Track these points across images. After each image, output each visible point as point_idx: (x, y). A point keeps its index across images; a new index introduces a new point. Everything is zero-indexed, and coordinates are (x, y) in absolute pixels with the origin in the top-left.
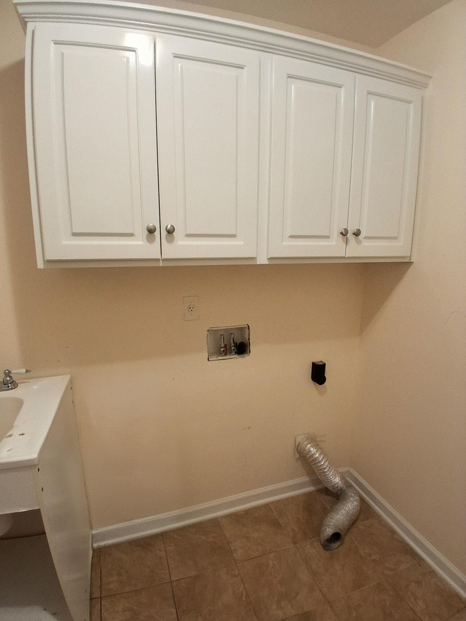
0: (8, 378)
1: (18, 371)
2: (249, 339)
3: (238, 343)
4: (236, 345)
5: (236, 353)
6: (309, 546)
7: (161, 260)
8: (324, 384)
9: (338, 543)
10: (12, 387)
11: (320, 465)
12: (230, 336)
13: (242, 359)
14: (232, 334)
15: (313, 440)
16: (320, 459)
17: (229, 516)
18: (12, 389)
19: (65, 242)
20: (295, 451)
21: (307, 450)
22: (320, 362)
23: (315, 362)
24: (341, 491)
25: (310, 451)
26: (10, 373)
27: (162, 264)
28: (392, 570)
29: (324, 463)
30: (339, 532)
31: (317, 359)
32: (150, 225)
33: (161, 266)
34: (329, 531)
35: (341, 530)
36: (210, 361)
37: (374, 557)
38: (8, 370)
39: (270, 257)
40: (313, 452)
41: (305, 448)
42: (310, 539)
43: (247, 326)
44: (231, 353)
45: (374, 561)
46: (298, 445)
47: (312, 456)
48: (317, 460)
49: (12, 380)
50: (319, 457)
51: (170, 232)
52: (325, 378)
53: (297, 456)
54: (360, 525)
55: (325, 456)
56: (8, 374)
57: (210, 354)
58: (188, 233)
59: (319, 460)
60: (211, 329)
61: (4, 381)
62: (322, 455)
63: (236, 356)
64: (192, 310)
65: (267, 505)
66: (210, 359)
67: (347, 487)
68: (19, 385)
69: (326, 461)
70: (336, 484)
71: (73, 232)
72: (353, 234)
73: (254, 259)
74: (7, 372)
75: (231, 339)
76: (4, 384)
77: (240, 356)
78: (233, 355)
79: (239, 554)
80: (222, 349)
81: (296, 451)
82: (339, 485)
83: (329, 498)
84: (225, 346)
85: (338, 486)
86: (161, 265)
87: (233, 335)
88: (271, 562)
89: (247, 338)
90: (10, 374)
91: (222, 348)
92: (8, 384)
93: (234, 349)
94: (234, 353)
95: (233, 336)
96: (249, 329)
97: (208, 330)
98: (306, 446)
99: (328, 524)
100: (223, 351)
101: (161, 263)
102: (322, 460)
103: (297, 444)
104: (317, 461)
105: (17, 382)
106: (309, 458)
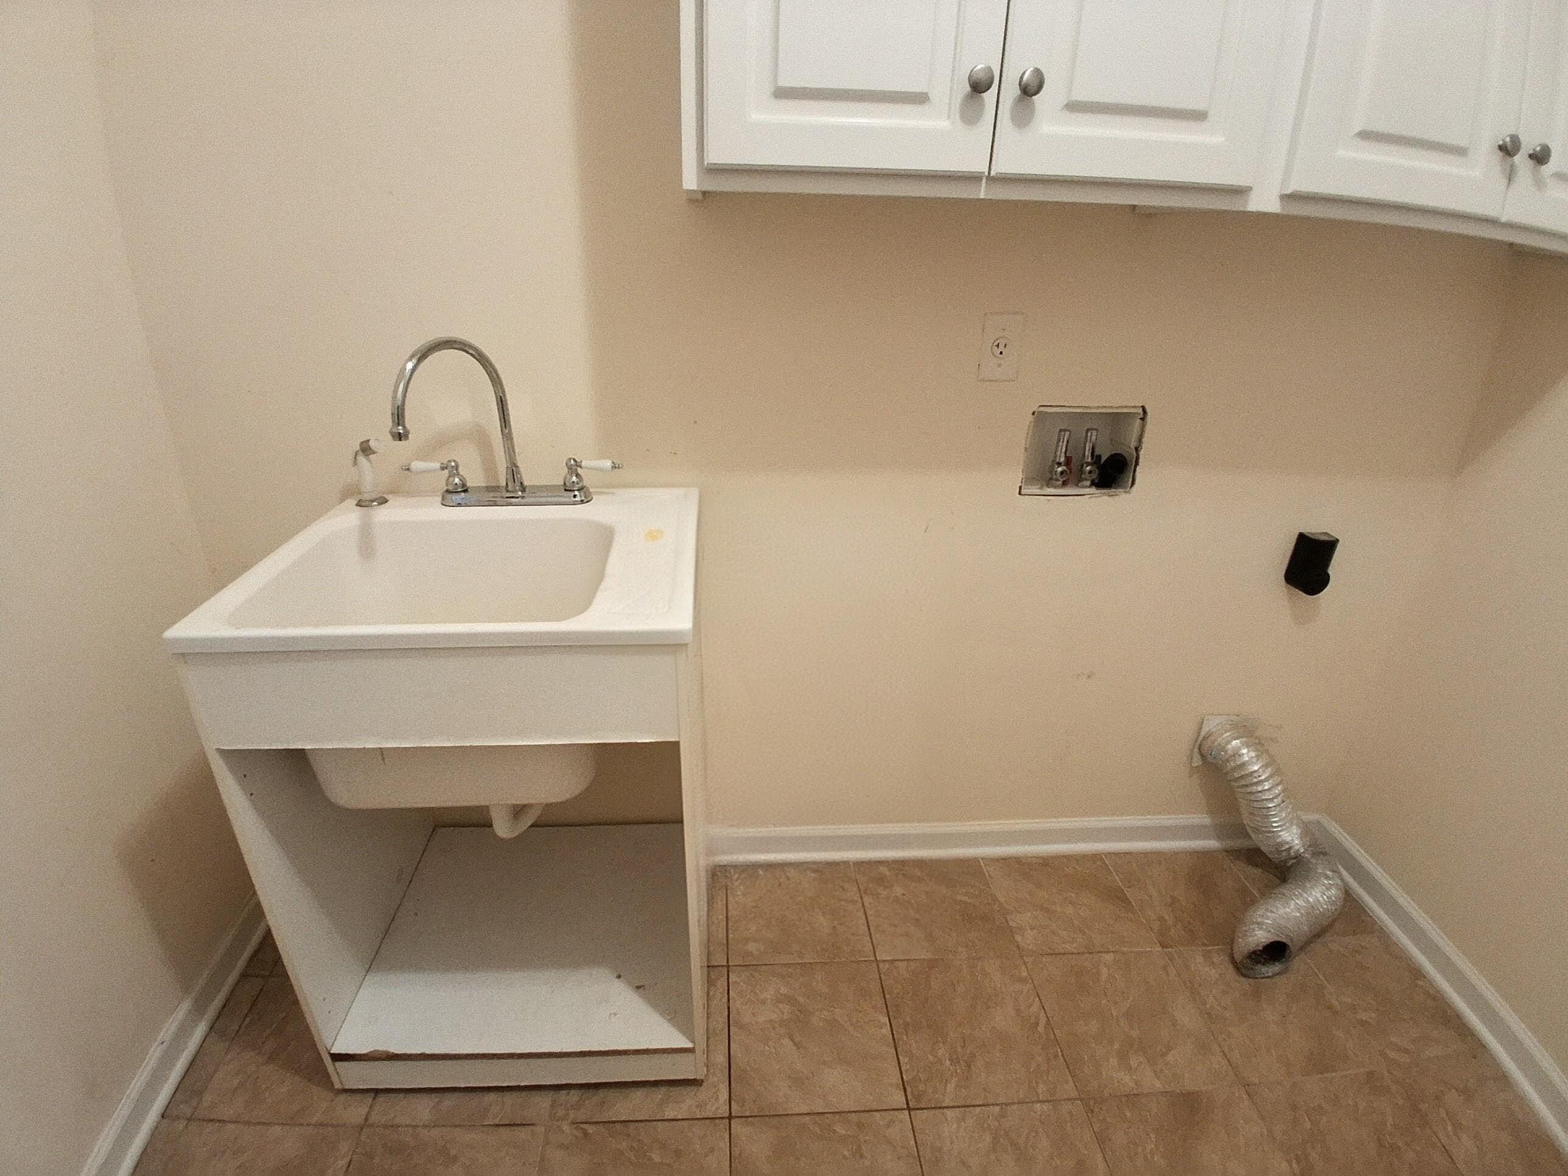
0: (574, 479)
1: (595, 464)
2: (1137, 449)
3: (1104, 459)
4: (1096, 459)
5: (1093, 484)
6: (1200, 959)
7: (984, 181)
8: (1316, 596)
9: (1277, 967)
10: (583, 498)
11: (1260, 788)
12: (1087, 435)
13: (1111, 499)
14: (1093, 429)
15: (1246, 730)
16: (1263, 778)
17: (1004, 860)
18: (582, 502)
19: (755, 116)
20: (1192, 751)
21: (1229, 752)
22: (1321, 533)
23: (1308, 533)
24: (1295, 861)
25: (1236, 754)
26: (580, 467)
27: (985, 195)
28: (1406, 1051)
29: (1268, 788)
30: (1284, 940)
31: (1317, 526)
32: (979, 67)
33: (982, 199)
34: (1259, 936)
35: (1291, 940)
36: (1022, 495)
37: (1363, 1016)
38: (574, 460)
39: (1289, 192)
40: (1247, 759)
41: (1226, 745)
42: (1204, 945)
43: (1140, 411)
44: (1078, 482)
45: (1363, 1023)
46: (1205, 738)
47: (1243, 765)
48: (1256, 777)
49: (580, 485)
50: (1261, 770)
51: (1029, 90)
52: (1329, 576)
53: (1197, 762)
54: (1335, 944)
55: (1277, 772)
56: (574, 467)
57: (1029, 480)
58: (1074, 98)
59: (1260, 778)
60: (1042, 409)
61: (566, 482)
62: (1269, 769)
63: (1093, 490)
64: (1001, 353)
65: (1096, 857)
66: (1023, 492)
67: (1314, 854)
68: (594, 497)
69: (1277, 785)
70: (1288, 843)
71: (779, 84)
72: (1531, 156)
73: (1239, 192)
74: (572, 462)
75: (1087, 445)
76: (566, 490)
77: (1103, 491)
78: (1086, 487)
79: (1028, 939)
80: (1060, 469)
81: (1196, 750)
82: (1293, 846)
83: (1257, 872)
84: (1068, 461)
85: (1290, 848)
86: (982, 197)
87: (1094, 433)
88: (1104, 971)
89: (1133, 445)
90: (579, 469)
91: (1059, 464)
92: (574, 491)
93: (1090, 472)
94: (1088, 483)
95: (1094, 438)
96: (1143, 419)
97: (1033, 413)
98: (1229, 742)
99: (1260, 920)
100: (1062, 473)
101: (983, 189)
102: (1266, 780)
103: (1203, 733)
104: (1255, 780)
105: (591, 490)
106: (1234, 769)
